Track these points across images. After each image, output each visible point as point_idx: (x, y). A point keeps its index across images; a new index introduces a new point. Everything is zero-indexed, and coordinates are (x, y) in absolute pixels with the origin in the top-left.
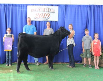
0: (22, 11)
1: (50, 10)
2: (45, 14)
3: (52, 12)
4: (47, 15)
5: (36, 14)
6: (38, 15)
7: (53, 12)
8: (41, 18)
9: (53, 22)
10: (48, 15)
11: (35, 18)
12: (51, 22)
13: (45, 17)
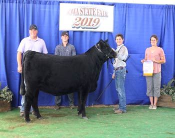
0: (50, 12)
1: (100, 12)
2: (91, 19)
3: (103, 16)
4: (94, 22)
5: (76, 19)
6: (80, 20)
7: (105, 15)
8: (85, 26)
9: (105, 33)
10: (97, 21)
11: (74, 25)
12: (101, 33)
13: (91, 24)
